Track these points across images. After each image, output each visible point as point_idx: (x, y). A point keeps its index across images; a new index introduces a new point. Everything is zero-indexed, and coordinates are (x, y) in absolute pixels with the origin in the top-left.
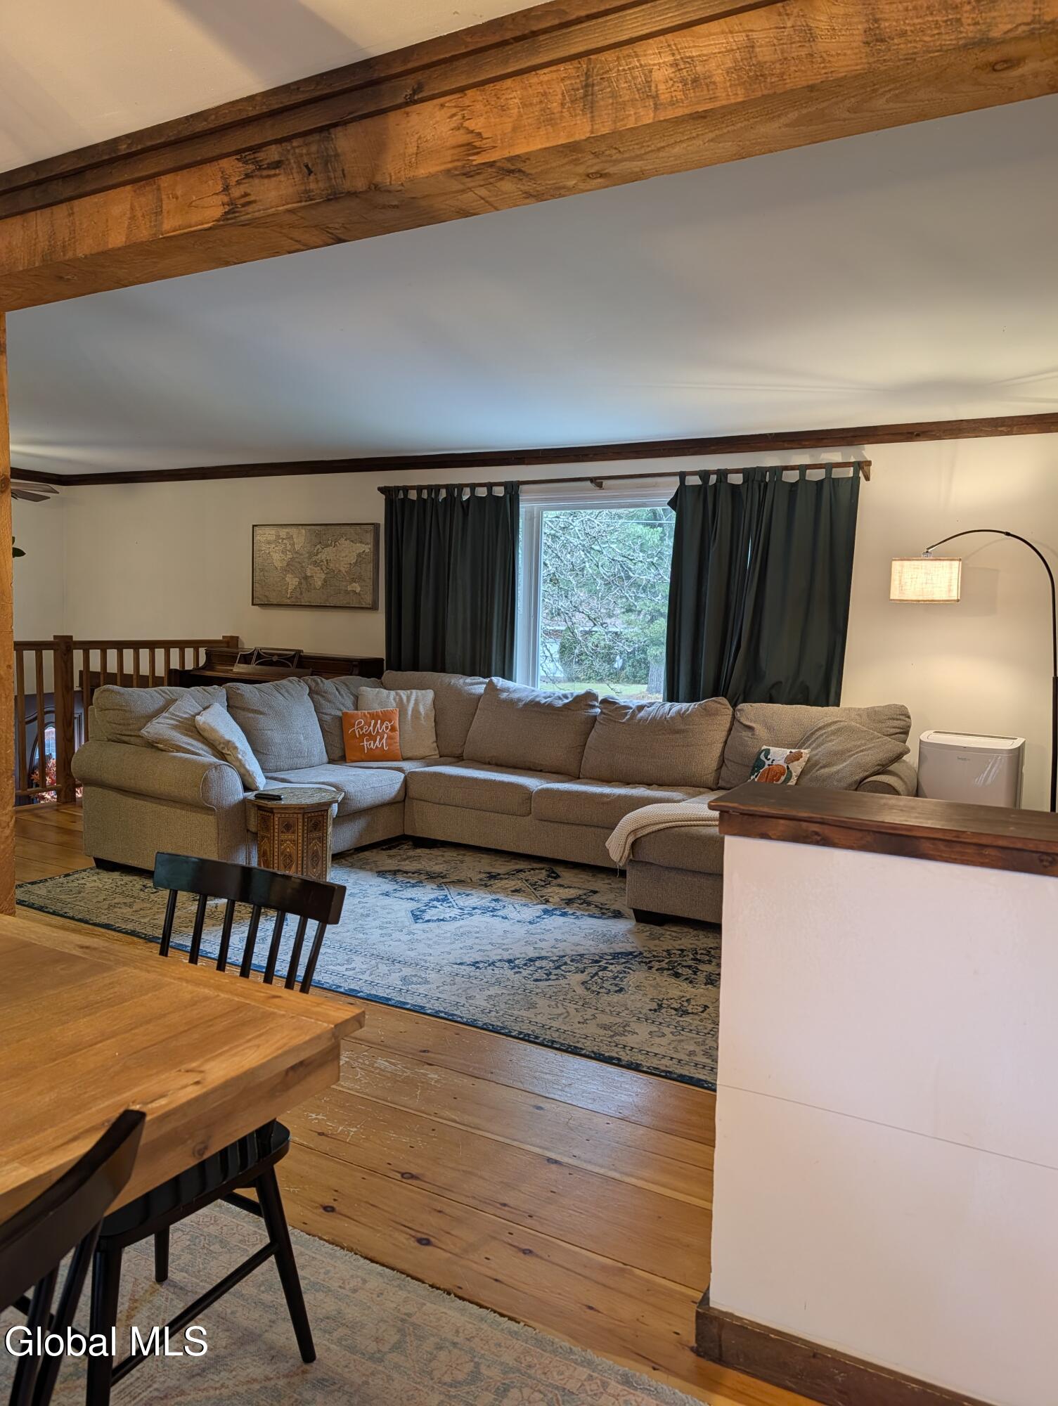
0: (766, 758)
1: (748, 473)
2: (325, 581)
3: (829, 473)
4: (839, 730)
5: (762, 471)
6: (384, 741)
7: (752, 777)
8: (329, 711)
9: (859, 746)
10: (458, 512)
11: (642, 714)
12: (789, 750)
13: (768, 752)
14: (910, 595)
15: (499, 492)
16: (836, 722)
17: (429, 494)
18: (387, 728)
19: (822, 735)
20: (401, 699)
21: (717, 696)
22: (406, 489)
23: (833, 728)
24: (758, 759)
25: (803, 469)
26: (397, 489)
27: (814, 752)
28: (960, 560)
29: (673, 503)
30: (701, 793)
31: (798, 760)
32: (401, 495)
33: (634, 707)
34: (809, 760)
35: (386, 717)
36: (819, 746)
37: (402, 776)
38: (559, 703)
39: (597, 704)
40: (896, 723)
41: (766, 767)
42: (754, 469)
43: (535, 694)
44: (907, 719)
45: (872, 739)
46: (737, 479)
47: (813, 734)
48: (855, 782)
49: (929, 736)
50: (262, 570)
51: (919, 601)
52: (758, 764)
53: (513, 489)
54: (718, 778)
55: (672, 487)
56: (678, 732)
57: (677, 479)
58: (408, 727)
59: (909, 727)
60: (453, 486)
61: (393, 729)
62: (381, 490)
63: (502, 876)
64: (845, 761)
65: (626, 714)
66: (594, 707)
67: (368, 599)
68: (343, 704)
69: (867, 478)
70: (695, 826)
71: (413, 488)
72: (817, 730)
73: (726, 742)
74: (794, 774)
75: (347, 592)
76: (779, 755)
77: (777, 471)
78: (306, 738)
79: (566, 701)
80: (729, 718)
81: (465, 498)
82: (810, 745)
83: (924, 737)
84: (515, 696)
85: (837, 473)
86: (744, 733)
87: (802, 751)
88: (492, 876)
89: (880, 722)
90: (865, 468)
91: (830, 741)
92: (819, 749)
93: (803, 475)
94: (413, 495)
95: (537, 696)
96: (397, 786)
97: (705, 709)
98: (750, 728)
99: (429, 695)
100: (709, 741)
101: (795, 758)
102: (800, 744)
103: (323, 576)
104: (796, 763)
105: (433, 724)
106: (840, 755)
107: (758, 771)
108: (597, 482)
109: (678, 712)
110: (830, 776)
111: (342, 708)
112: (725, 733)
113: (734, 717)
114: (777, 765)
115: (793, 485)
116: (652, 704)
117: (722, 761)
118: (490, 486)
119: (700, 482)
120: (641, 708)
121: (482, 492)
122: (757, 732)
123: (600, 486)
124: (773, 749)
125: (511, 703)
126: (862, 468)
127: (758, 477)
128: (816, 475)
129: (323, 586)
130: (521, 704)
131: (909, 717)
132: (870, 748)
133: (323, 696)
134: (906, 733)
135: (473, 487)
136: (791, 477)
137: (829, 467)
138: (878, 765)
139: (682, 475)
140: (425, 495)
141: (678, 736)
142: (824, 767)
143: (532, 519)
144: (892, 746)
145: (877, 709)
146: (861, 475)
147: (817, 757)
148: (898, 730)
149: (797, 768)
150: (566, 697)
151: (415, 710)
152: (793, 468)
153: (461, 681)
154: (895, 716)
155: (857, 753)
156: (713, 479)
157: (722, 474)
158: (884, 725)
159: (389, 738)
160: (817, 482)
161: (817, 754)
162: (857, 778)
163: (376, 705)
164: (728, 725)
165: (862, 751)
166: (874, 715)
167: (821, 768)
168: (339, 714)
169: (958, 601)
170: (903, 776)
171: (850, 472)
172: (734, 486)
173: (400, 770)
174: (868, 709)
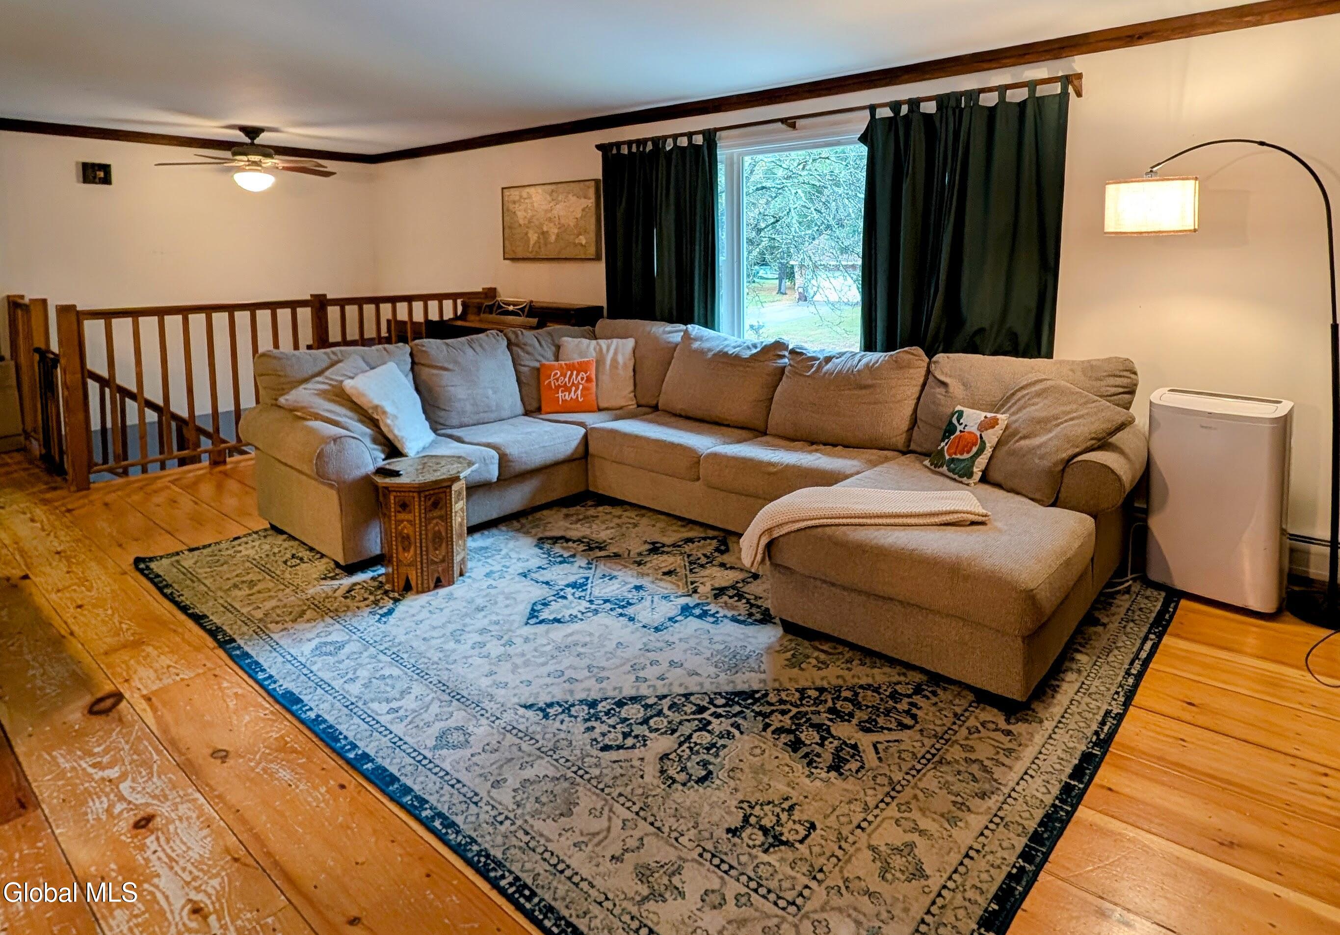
0: (958, 421)
1: (942, 100)
2: (558, 235)
3: (1032, 91)
4: (1044, 391)
5: (957, 96)
6: (579, 392)
7: (943, 444)
8: (527, 363)
9: (1069, 413)
10: (662, 161)
11: (829, 366)
12: (984, 414)
13: (961, 414)
14: (1129, 225)
15: (699, 140)
16: (1041, 381)
17: (638, 148)
18: (582, 379)
19: (1023, 396)
20: (601, 349)
21: (911, 345)
22: (618, 145)
23: (1038, 387)
24: (950, 423)
25: (1002, 89)
26: (611, 145)
27: (1014, 418)
28: (1196, 179)
29: (863, 139)
30: (887, 459)
31: (993, 427)
32: (614, 151)
33: (822, 357)
34: (1007, 427)
35: (582, 367)
36: (1019, 410)
37: (582, 431)
38: (747, 354)
39: (787, 354)
40: (1119, 381)
41: (958, 433)
42: (948, 96)
43: (726, 343)
44: (1133, 376)
45: (1086, 403)
46: (930, 108)
47: (1013, 394)
48: (1062, 460)
49: (1162, 396)
50: (510, 228)
51: (1141, 233)
52: (950, 430)
53: (710, 136)
54: (909, 440)
55: (862, 121)
56: (866, 387)
57: (867, 113)
58: (605, 378)
59: (1136, 385)
60: (659, 138)
61: (589, 380)
62: (599, 147)
63: (666, 549)
64: (1050, 431)
65: (812, 366)
66: (784, 356)
67: (592, 251)
68: (543, 356)
69: (1079, 94)
70: (844, 525)
71: (624, 143)
72: (1022, 388)
73: (919, 399)
74: (988, 445)
75: (575, 245)
76: (972, 419)
77: (971, 96)
78: (495, 392)
79: (754, 351)
80: (923, 372)
81: (668, 149)
82: (1010, 407)
83: (1155, 397)
84: (706, 345)
85: (1042, 91)
86: (938, 390)
87: (999, 416)
88: (655, 549)
89: (1098, 379)
90: (1076, 82)
91: (1033, 405)
92: (1020, 415)
93: (1002, 96)
94: (625, 150)
95: (727, 346)
96: (574, 443)
97: (896, 362)
98: (944, 384)
99: (630, 343)
100: (899, 397)
101: (991, 424)
102: (997, 407)
103: (556, 231)
104: (990, 431)
105: (632, 374)
106: (1043, 423)
107: (948, 437)
108: (790, 122)
109: (867, 365)
110: (1032, 450)
111: (540, 358)
112: (918, 389)
113: (928, 372)
114: (970, 433)
115: (992, 110)
116: (841, 354)
117: (914, 421)
118: (690, 135)
119: (891, 114)
120: (828, 359)
121: (683, 142)
122: (951, 389)
123: (793, 126)
124: (967, 411)
125: (702, 352)
126: (1071, 82)
127: (953, 103)
128: (1017, 96)
129: (556, 239)
130: (710, 355)
131: (1135, 373)
132: (1082, 416)
133: (522, 349)
134: (1132, 392)
135: (675, 137)
136: (989, 100)
137: (1032, 85)
138: (1092, 439)
139: (872, 108)
140: (634, 149)
141: (864, 392)
142: (1024, 437)
143: (731, 165)
144: (1114, 414)
145: (1094, 363)
146: (1071, 90)
147: (1017, 424)
148: (1121, 390)
149: (991, 437)
150: (755, 346)
151: (614, 360)
152: (990, 90)
153: (661, 329)
154: (1118, 373)
155: (1066, 421)
156: (904, 110)
157: (914, 103)
158: (1103, 383)
159: (584, 389)
160: (1019, 104)
161: (1016, 421)
162: (1065, 455)
163: (575, 356)
164: (921, 380)
165: (1072, 419)
166: (1090, 369)
167: (1021, 438)
168: (537, 365)
169: (1195, 230)
170: (1127, 450)
171: (1057, 88)
172: (927, 117)
173: (581, 424)
174: (1083, 362)
